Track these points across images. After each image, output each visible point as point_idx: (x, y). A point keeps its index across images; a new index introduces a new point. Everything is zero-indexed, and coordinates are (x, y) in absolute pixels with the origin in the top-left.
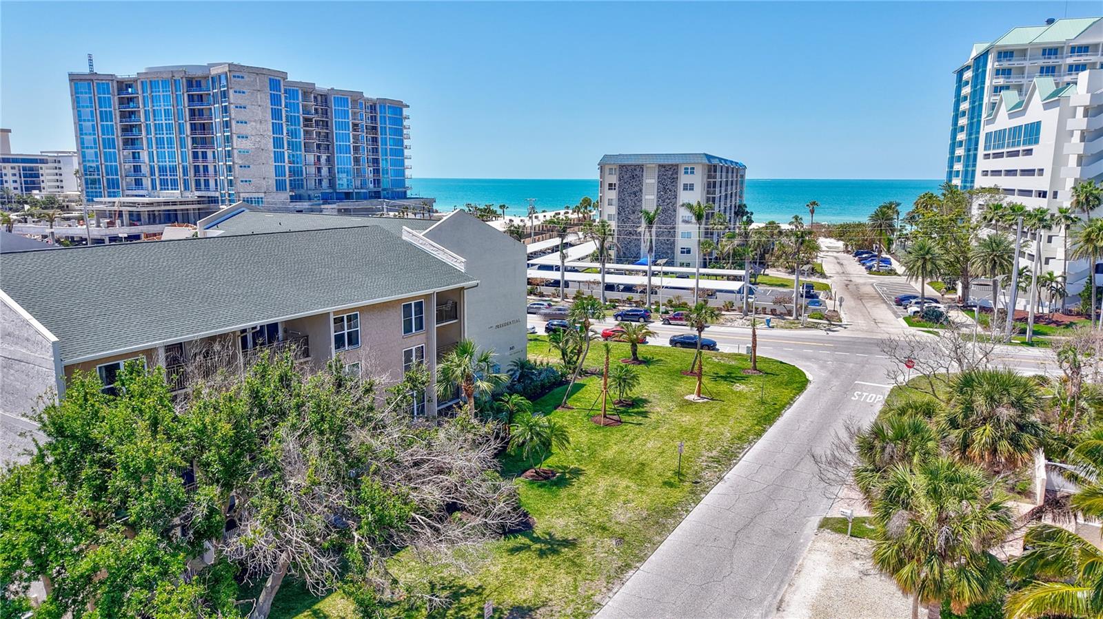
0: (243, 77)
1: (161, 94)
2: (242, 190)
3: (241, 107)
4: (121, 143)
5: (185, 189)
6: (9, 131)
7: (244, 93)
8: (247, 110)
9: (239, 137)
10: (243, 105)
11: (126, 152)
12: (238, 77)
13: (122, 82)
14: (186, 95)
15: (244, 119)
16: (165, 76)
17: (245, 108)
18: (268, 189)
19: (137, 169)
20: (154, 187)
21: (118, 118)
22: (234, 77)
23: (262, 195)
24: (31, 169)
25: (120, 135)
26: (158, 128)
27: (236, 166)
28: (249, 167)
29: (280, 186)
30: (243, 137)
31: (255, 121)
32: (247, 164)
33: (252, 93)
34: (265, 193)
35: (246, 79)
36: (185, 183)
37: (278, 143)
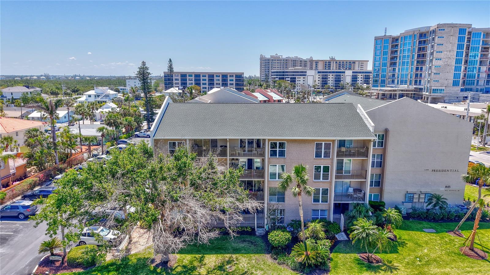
0: (444, 30)
1: (408, 42)
2: (433, 85)
3: (440, 45)
4: (389, 65)
5: (410, 84)
6: (368, 61)
7: (443, 37)
8: (443, 46)
9: (436, 59)
10: (442, 43)
11: (390, 68)
12: (442, 30)
13: (395, 38)
14: (418, 41)
15: (441, 50)
16: (411, 33)
17: (442, 45)
18: (447, 85)
19: (394, 75)
20: (398, 84)
21: (390, 54)
22: (439, 30)
23: (444, 88)
24: (368, 76)
25: (389, 61)
26: (404, 57)
27: (432, 73)
28: (439, 74)
29: (455, 84)
30: (438, 59)
31: (447, 51)
32: (438, 72)
33: (448, 37)
34: (446, 87)
35: (446, 30)
36: (410, 82)
37: (458, 61)
